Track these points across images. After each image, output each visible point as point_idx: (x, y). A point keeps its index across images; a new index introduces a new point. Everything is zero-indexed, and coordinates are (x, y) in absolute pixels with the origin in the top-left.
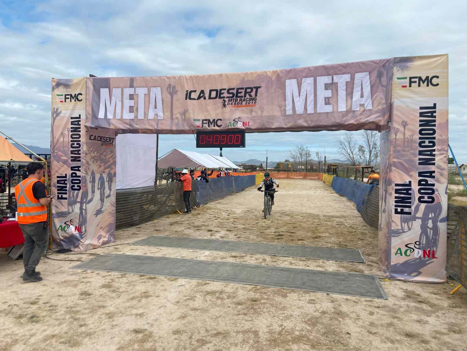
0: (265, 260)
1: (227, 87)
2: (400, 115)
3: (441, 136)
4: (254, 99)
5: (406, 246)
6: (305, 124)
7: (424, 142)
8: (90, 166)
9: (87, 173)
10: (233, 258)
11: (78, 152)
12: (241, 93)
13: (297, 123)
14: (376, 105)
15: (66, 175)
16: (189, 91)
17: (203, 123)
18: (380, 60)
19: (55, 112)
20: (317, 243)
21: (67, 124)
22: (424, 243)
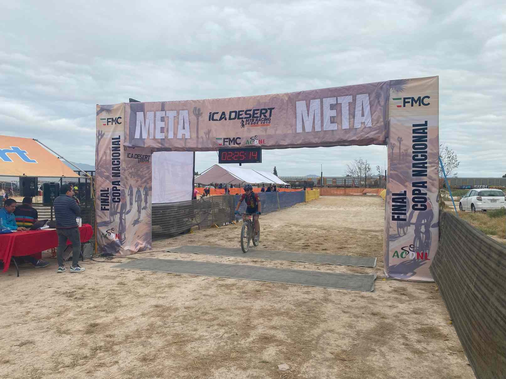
0: (282, 264)
1: (245, 109)
2: (396, 132)
3: (432, 150)
4: (269, 119)
5: (402, 249)
6: (315, 141)
7: (417, 156)
8: (128, 181)
10: (254, 263)
11: (118, 169)
12: (257, 113)
13: (306, 140)
14: (375, 123)
15: (108, 188)
16: (212, 114)
17: (224, 141)
18: (379, 83)
19: (99, 134)
20: (340, 252)
21: (108, 145)
22: (418, 246)
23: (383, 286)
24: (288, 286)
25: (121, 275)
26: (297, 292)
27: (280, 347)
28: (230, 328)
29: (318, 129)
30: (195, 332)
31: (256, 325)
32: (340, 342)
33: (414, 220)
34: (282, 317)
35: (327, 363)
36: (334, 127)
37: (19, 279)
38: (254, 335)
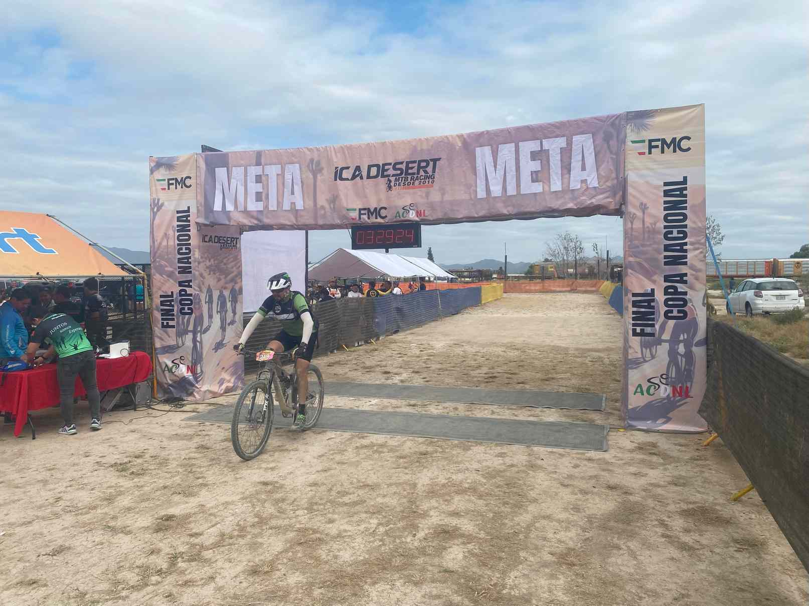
0: (456, 409)
2: (638, 195)
3: (694, 222)
4: (432, 177)
5: (649, 381)
6: (505, 212)
7: (671, 233)
8: (205, 280)
9: (201, 291)
10: (411, 407)
11: (188, 261)
12: (412, 168)
13: (493, 210)
14: (604, 180)
15: (172, 292)
16: (339, 169)
17: (360, 214)
18: (608, 116)
19: (155, 205)
20: (545, 387)
21: (171, 221)
22: (673, 376)
23: (620, 442)
24: (470, 444)
25: (200, 433)
26: (486, 454)
27: (470, 546)
28: (385, 517)
29: (512, 191)
30: (331, 525)
31: (427, 511)
32: (562, 535)
33: (666, 336)
34: (467, 497)
35: (547, 570)
36: (538, 188)
37: (34, 442)
38: (425, 527)
